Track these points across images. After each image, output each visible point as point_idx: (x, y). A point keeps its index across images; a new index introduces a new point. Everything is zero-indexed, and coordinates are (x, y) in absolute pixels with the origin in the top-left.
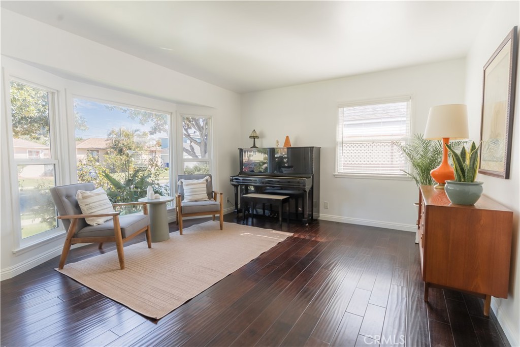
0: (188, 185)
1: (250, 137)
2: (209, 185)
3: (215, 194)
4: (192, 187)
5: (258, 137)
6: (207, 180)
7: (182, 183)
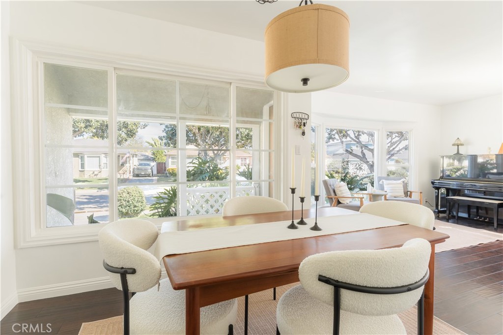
0: (388, 184)
1: (454, 145)
2: (405, 185)
3: (411, 193)
4: (391, 186)
5: (462, 145)
6: (403, 182)
7: (383, 182)
